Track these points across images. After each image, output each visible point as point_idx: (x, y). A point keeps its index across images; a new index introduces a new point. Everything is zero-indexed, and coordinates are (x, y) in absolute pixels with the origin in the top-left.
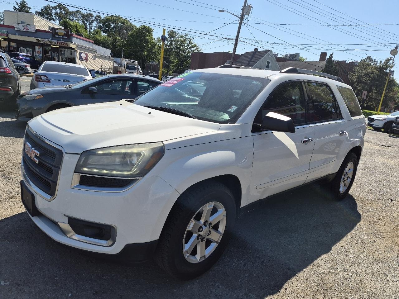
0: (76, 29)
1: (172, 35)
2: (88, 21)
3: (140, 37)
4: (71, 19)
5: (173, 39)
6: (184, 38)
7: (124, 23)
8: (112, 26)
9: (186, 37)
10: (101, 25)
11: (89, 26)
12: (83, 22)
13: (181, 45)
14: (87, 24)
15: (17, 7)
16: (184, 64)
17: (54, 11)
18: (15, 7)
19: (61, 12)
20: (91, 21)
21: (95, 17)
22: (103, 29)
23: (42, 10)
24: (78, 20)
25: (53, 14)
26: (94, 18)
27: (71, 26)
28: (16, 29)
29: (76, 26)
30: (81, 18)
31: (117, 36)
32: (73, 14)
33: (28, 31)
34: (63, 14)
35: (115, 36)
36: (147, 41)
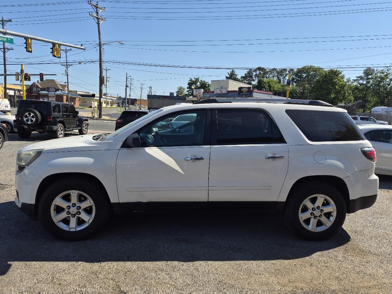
0: (269, 84)
1: (369, 73)
2: (281, 75)
3: (326, 81)
4: (268, 77)
5: (370, 77)
6: (386, 74)
7: (316, 71)
8: (305, 76)
9: (388, 72)
10: (294, 77)
11: (283, 80)
12: (278, 77)
13: (380, 82)
14: (282, 78)
15: (228, 76)
16: (385, 101)
17: (254, 73)
18: (226, 77)
19: (260, 73)
20: (285, 76)
21: (289, 71)
22: (295, 80)
23: (245, 74)
24: (273, 77)
25: (253, 76)
26: (287, 72)
27: (265, 83)
28: (215, 93)
29: (269, 82)
30: (276, 74)
31: (306, 84)
32: (270, 73)
33: (223, 93)
34: (261, 74)
35: (303, 84)
36: (334, 84)
